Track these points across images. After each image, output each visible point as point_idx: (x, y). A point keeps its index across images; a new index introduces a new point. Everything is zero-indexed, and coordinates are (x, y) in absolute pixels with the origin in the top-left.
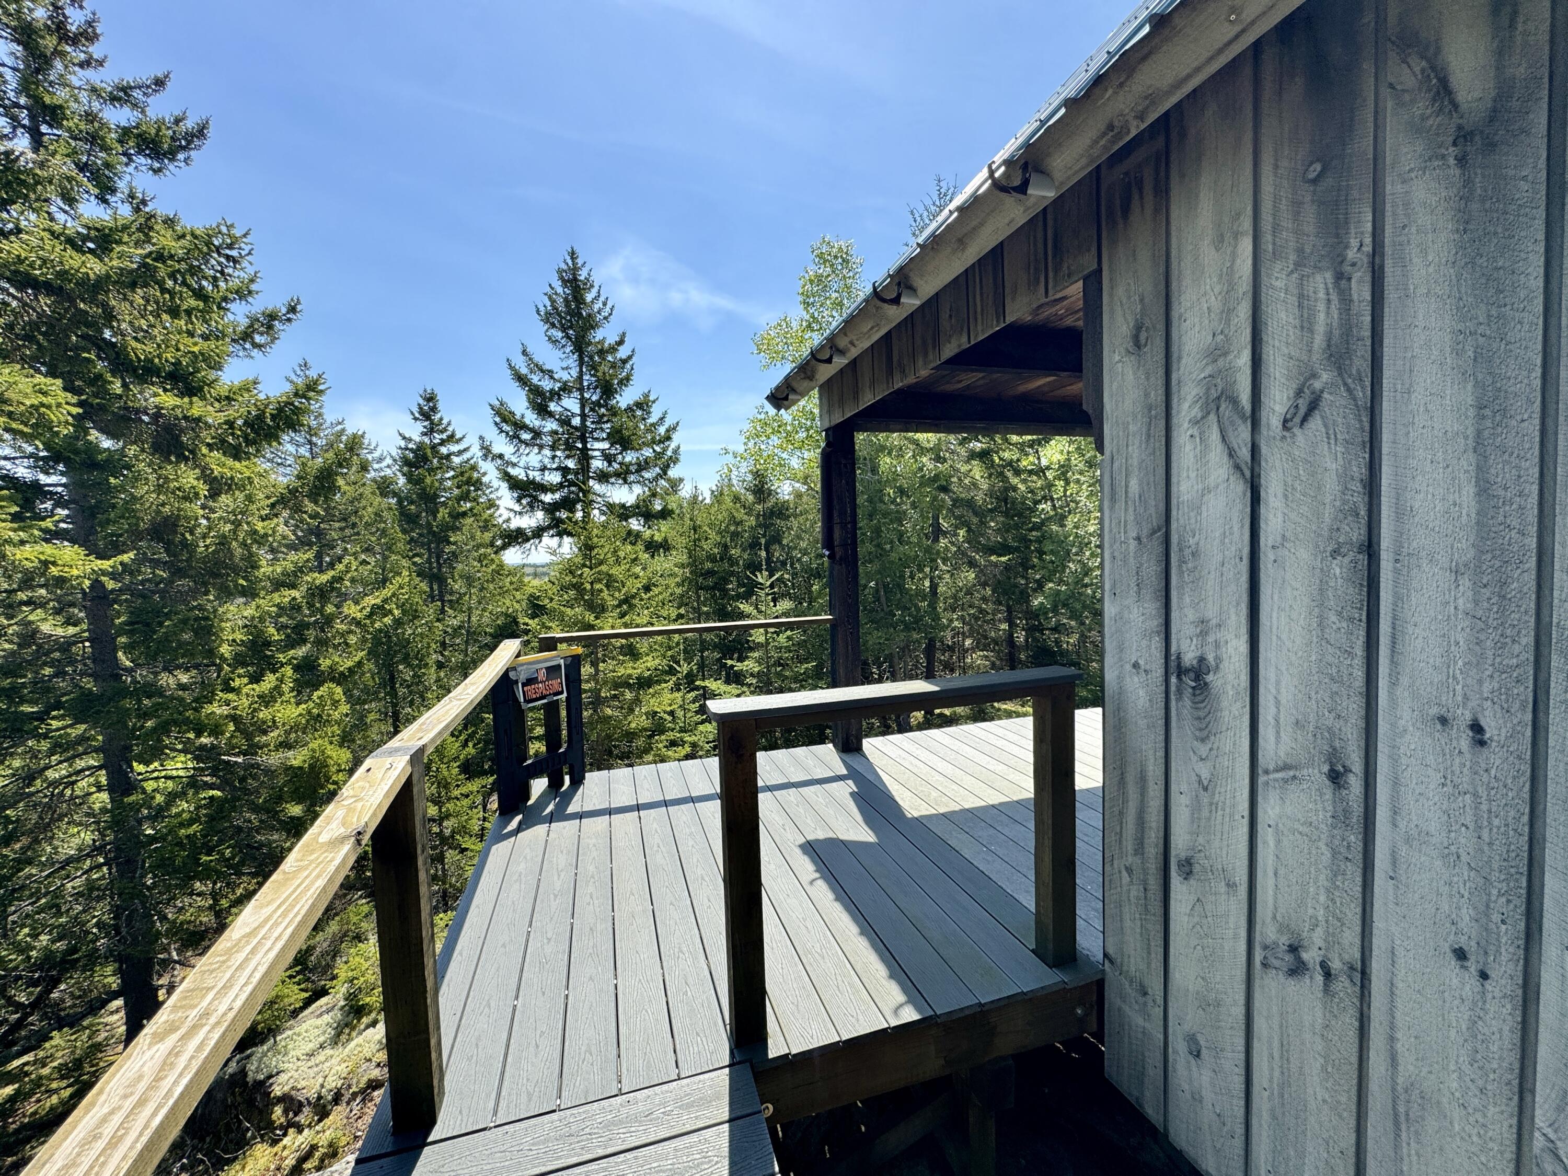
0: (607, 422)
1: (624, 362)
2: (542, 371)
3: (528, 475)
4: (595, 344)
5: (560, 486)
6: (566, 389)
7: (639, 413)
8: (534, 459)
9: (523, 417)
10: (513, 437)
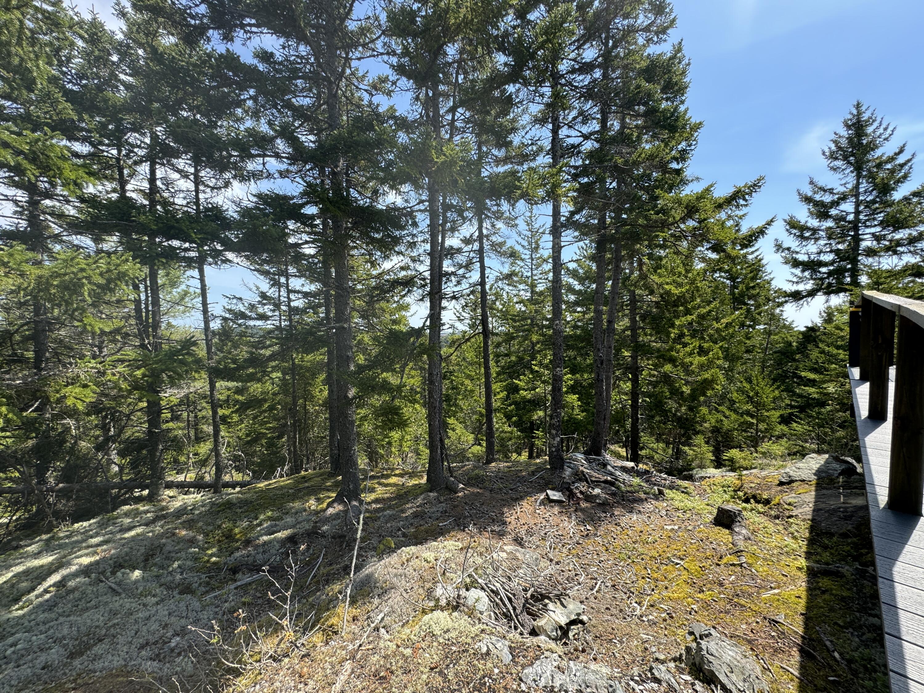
0: (880, 212)
1: (902, 166)
2: (825, 191)
3: (809, 258)
4: (874, 160)
5: (832, 263)
6: (844, 198)
7: (915, 200)
8: (812, 248)
9: (806, 222)
10: (798, 236)
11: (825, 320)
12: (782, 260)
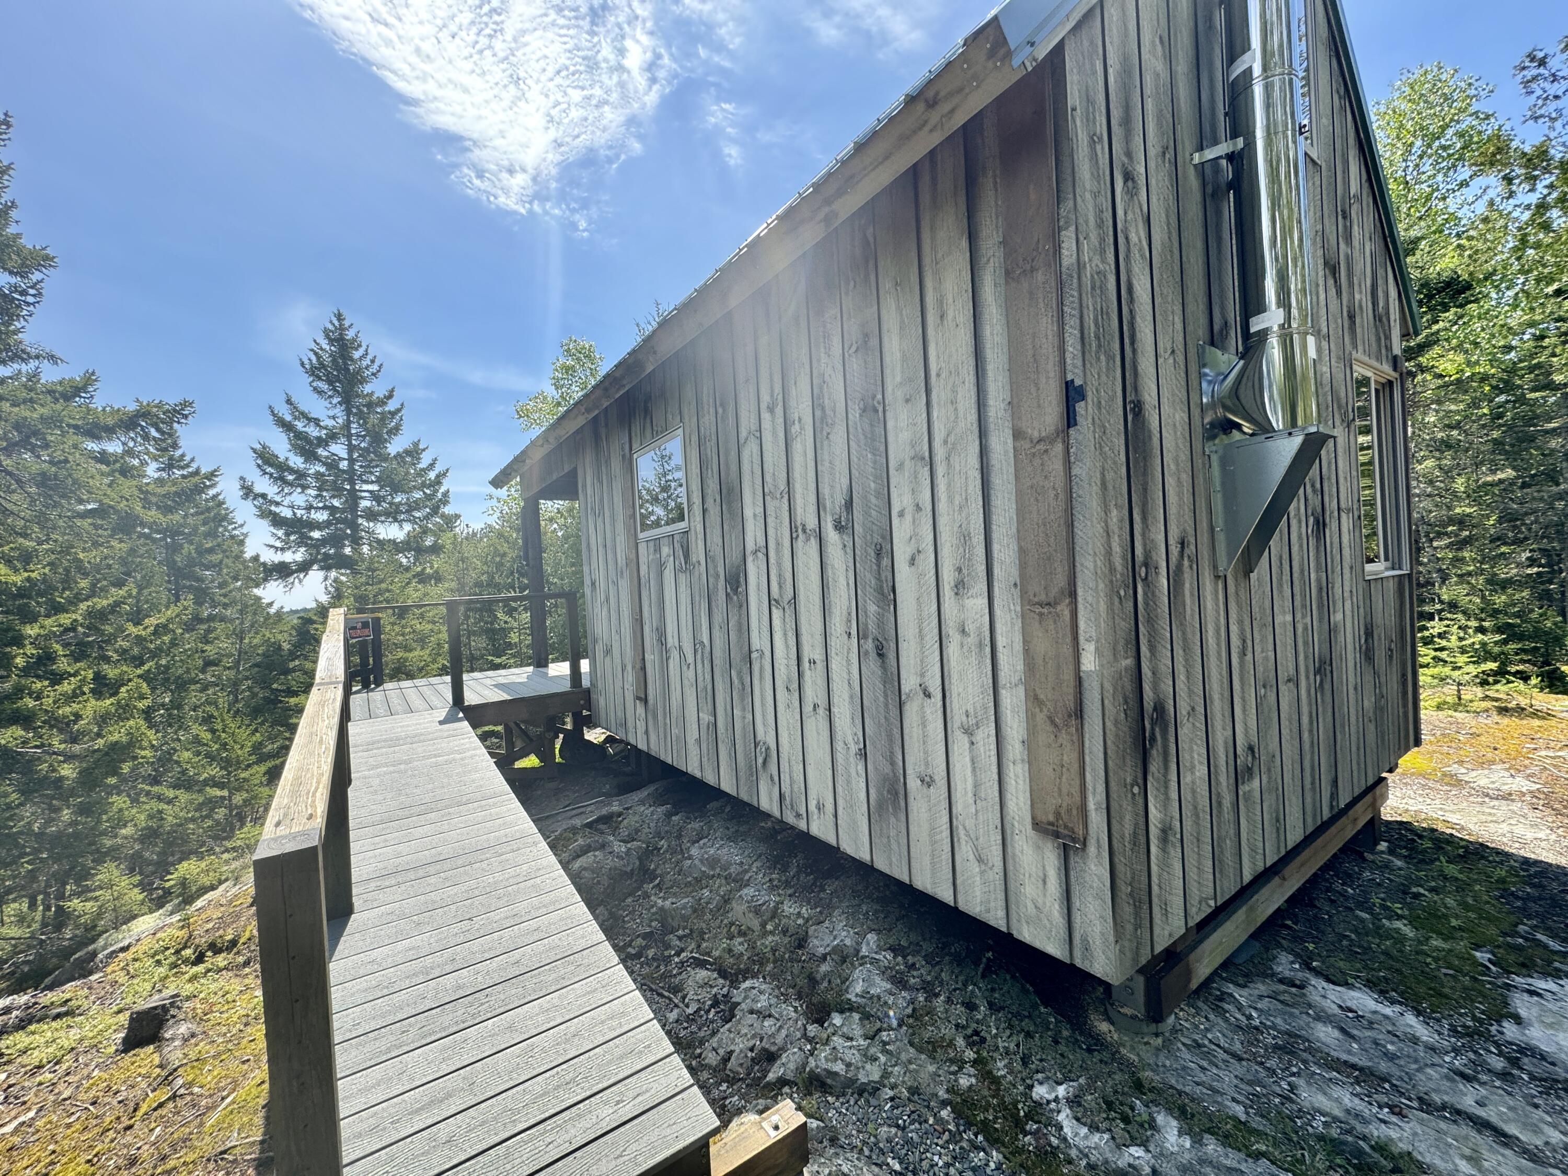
0: (376, 467)
1: (393, 414)
2: (308, 419)
3: (294, 514)
4: (364, 396)
5: (327, 524)
6: (333, 436)
7: (408, 459)
8: (298, 498)
9: (287, 459)
10: (276, 479)
11: (333, 597)
12: (255, 511)
